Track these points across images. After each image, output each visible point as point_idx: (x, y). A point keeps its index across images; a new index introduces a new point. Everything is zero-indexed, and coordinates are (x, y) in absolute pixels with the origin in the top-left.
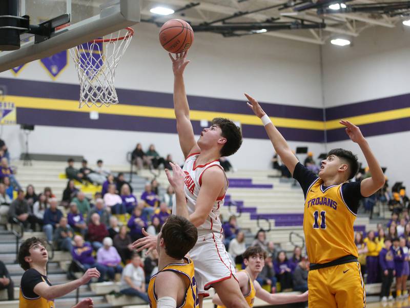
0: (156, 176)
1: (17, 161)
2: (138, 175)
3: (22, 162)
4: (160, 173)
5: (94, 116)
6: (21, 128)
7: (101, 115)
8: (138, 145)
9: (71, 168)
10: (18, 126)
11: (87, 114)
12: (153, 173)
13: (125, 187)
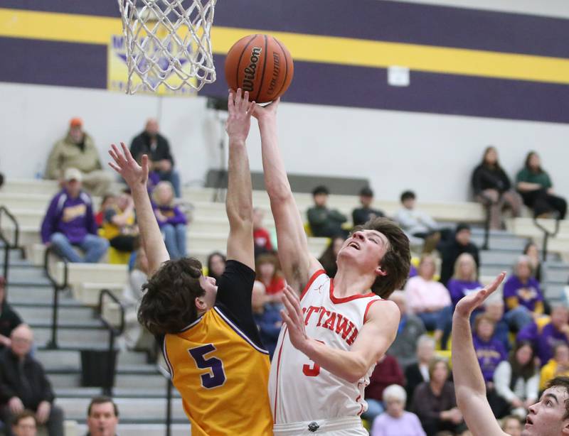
0: (547, 235)
1: (198, 189)
2: (510, 231)
3: (211, 191)
4: (557, 227)
5: (398, 78)
6: (208, 106)
7: (414, 75)
8: (489, 150)
9: (320, 207)
10: (202, 101)
11: (382, 73)
12: (539, 227)
13: (466, 259)
